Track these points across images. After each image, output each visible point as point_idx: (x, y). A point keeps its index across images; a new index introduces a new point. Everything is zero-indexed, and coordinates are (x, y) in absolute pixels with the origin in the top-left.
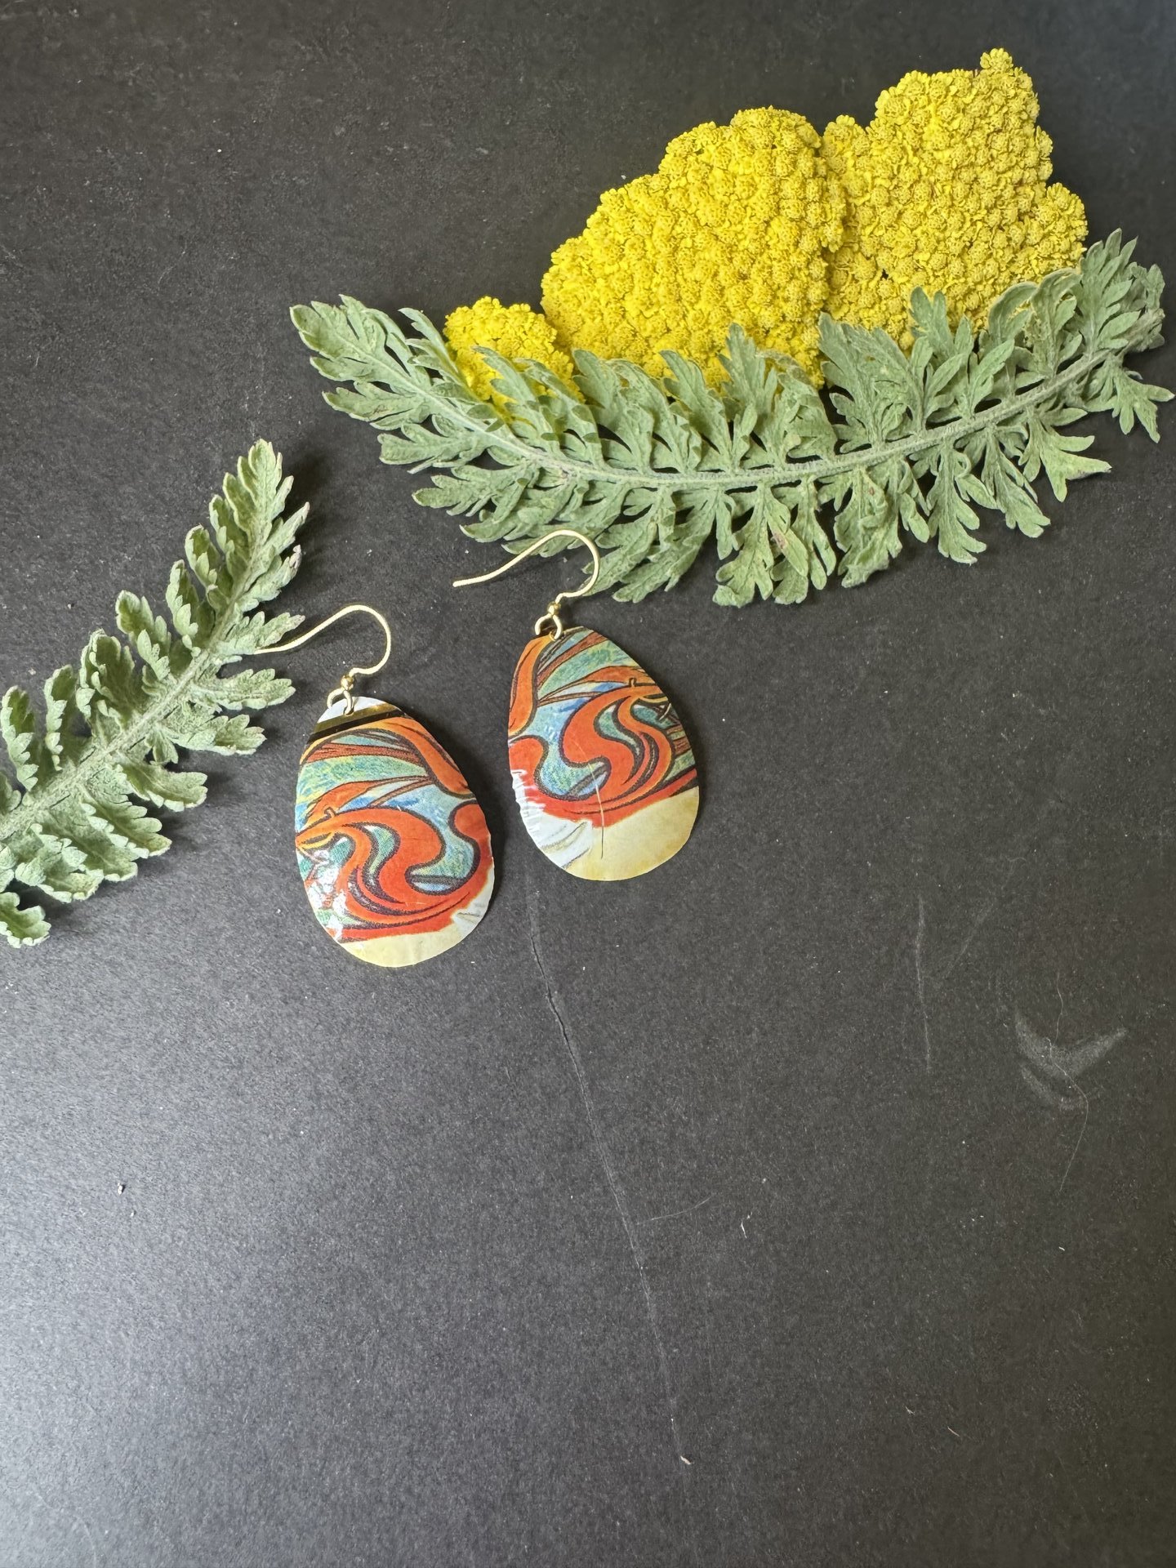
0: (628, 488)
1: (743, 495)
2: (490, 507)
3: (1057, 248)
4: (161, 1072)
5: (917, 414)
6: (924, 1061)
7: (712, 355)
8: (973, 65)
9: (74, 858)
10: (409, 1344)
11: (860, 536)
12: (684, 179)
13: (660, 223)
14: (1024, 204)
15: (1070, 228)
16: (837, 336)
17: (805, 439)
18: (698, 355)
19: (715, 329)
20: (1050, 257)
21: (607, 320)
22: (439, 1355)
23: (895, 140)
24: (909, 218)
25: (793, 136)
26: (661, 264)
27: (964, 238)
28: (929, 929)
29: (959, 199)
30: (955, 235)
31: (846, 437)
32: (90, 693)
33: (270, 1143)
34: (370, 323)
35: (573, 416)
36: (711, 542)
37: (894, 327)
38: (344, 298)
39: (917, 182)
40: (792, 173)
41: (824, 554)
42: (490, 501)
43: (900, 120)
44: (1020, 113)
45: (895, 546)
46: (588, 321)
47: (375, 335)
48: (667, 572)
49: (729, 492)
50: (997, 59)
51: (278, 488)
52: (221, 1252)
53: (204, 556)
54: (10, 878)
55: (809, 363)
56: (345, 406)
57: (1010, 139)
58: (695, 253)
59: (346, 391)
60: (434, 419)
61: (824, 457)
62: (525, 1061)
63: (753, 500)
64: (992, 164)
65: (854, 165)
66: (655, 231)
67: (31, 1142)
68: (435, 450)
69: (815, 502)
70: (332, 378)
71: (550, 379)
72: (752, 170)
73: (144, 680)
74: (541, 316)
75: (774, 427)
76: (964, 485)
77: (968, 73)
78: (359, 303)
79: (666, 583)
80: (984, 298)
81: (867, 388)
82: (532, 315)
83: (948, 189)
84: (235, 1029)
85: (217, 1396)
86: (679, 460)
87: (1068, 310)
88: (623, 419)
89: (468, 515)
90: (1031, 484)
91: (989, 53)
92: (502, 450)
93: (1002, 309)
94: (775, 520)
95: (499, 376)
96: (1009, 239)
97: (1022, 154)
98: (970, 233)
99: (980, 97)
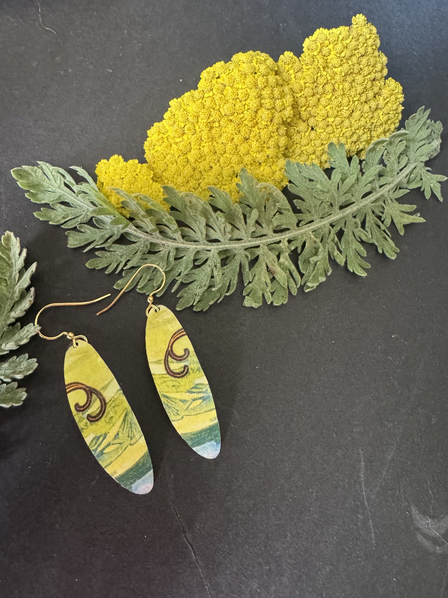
0: (196, 251)
1: (254, 250)
3: (391, 109)
5: (335, 205)
8: (349, 23)
12: (211, 92)
13: (202, 116)
14: (376, 89)
15: (397, 99)
16: (294, 170)
19: (235, 165)
20: (389, 114)
23: (314, 64)
24: (323, 101)
25: (265, 67)
27: (350, 109)
29: (347, 91)
30: (346, 108)
31: (301, 219)
34: (54, 173)
36: (240, 274)
38: (39, 162)
39: (326, 84)
40: (266, 86)
41: (295, 276)
43: (316, 53)
44: (372, 45)
47: (58, 179)
49: (246, 249)
50: (359, 19)
56: (47, 218)
57: (369, 59)
58: (221, 130)
59: (46, 209)
60: (94, 220)
61: (291, 228)
63: (259, 252)
64: (361, 72)
65: (295, 77)
68: (95, 238)
69: (288, 250)
70: (38, 202)
72: (246, 86)
74: (144, 165)
75: (267, 216)
76: (357, 233)
77: (347, 28)
78: (47, 164)
81: (311, 195)
82: (140, 165)
83: (341, 86)
86: (221, 236)
87: (402, 147)
88: (191, 218)
89: (117, 272)
90: (388, 228)
91: (355, 16)
92: (130, 234)
93: (372, 150)
94: (269, 260)
96: (370, 107)
97: (374, 66)
98: (353, 107)
99: (354, 40)
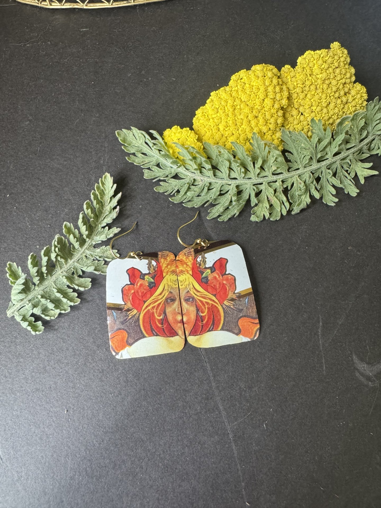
0: (222, 184)
1: (259, 186)
2: (178, 191)
3: (358, 103)
4: (78, 373)
5: (314, 158)
6: (323, 370)
7: (247, 141)
8: (328, 48)
9: (51, 306)
10: (157, 463)
11: (297, 198)
12: (237, 88)
13: (229, 101)
14: (346, 90)
15: (362, 96)
16: (287, 135)
17: (278, 168)
18: (243, 142)
19: (248, 133)
20: (356, 106)
21: (214, 132)
22: (167, 467)
23: (304, 72)
24: (309, 96)
25: (271, 73)
26: (230, 114)
27: (327, 102)
28: (323, 326)
29: (325, 90)
30: (324, 101)
31: (291, 166)
32: (55, 254)
33: (112, 397)
34: (140, 135)
35: (203, 163)
36: (249, 201)
37: (305, 130)
38: (132, 128)
39: (311, 85)
40: (271, 84)
41: (285, 204)
42: (178, 190)
43: (305, 66)
44: (344, 62)
45: (309, 200)
46: (208, 132)
47: (142, 138)
48: (235, 211)
49: (254, 185)
50: (335, 45)
51: (112, 188)
52: (98, 433)
53: (89, 210)
54: (31, 313)
55: (278, 143)
56: (133, 161)
57: (341, 70)
58: (241, 110)
59: (133, 156)
60: (160, 164)
61: (284, 173)
62: (193, 370)
63: (262, 187)
64: (335, 78)
65: (291, 80)
66: (228, 104)
67: (38, 396)
68: (161, 174)
69: (282, 187)
70: (128, 152)
71: (196, 152)
72: (258, 84)
73: (72, 249)
74: (193, 131)
75: (268, 164)
76: (330, 180)
77: (326, 50)
78: (137, 129)
79: (235, 215)
80: (334, 120)
81: (297, 151)
82: (190, 131)
83: (321, 87)
84: (101, 360)
85: (97, 480)
86: (238, 175)
87: (362, 123)
88: (220, 163)
89: (172, 194)
90: (352, 179)
91: (333, 43)
92: (182, 173)
93: (341, 124)
94: (269, 193)
95: (180, 151)
96: (342, 101)
97: (345, 74)
98: (329, 100)
99: (331, 58)
